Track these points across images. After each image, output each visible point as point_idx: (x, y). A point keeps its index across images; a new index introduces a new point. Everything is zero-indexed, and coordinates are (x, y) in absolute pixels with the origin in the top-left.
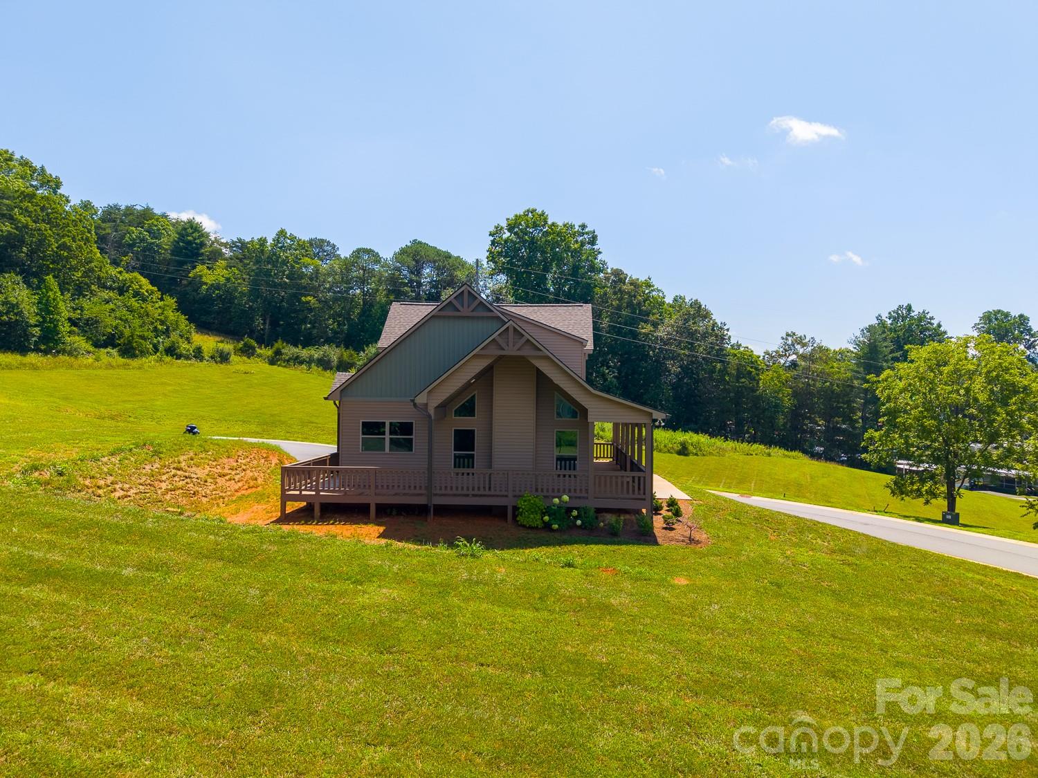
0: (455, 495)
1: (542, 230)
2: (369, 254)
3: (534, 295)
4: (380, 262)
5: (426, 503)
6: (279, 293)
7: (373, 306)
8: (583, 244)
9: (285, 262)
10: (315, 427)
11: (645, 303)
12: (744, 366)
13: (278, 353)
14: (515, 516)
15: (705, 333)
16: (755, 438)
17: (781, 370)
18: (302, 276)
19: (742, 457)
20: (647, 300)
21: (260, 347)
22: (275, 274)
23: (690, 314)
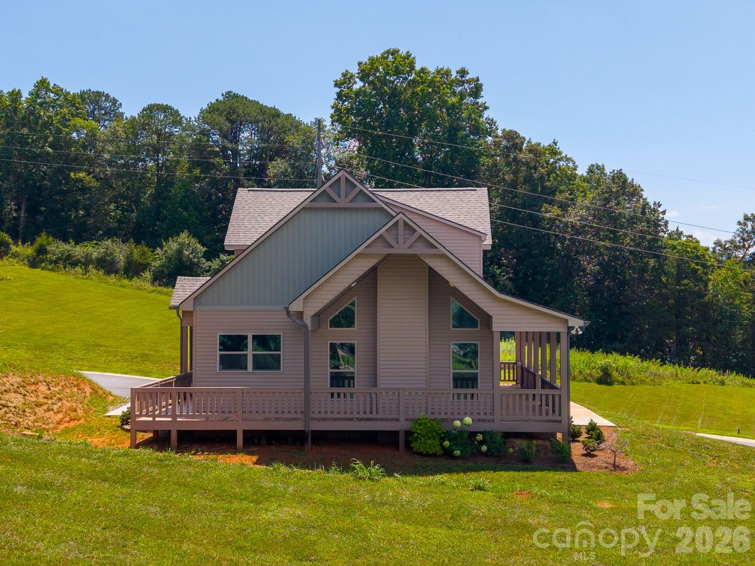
0: (336, 419)
1: (406, 79)
2: (165, 112)
3: (397, 168)
4: (180, 123)
5: (303, 429)
6: (38, 166)
7: (173, 183)
8: (462, 96)
9: (47, 125)
10: (105, 352)
11: (549, 177)
12: (687, 262)
13: (42, 251)
14: (408, 444)
15: (632, 218)
16: (704, 361)
17: (737, 267)
18: (70, 143)
19: (685, 387)
20: (552, 173)
21: (16, 244)
22: (33, 141)
23: (611, 192)
